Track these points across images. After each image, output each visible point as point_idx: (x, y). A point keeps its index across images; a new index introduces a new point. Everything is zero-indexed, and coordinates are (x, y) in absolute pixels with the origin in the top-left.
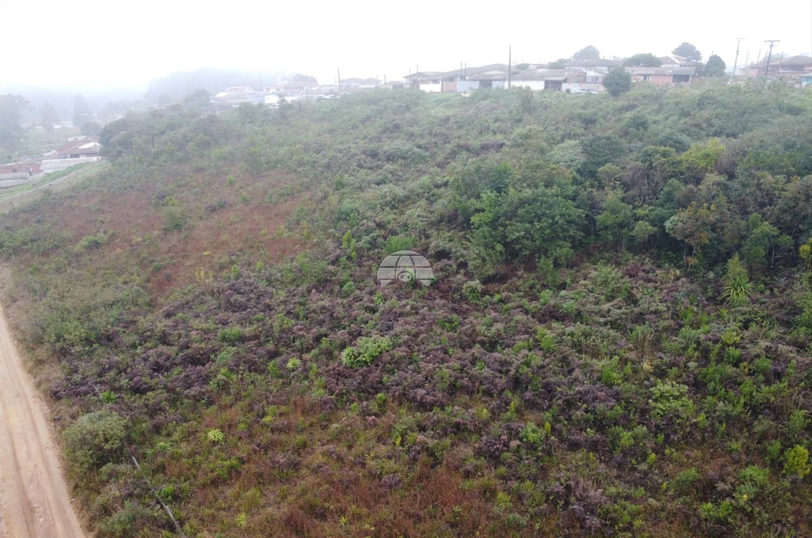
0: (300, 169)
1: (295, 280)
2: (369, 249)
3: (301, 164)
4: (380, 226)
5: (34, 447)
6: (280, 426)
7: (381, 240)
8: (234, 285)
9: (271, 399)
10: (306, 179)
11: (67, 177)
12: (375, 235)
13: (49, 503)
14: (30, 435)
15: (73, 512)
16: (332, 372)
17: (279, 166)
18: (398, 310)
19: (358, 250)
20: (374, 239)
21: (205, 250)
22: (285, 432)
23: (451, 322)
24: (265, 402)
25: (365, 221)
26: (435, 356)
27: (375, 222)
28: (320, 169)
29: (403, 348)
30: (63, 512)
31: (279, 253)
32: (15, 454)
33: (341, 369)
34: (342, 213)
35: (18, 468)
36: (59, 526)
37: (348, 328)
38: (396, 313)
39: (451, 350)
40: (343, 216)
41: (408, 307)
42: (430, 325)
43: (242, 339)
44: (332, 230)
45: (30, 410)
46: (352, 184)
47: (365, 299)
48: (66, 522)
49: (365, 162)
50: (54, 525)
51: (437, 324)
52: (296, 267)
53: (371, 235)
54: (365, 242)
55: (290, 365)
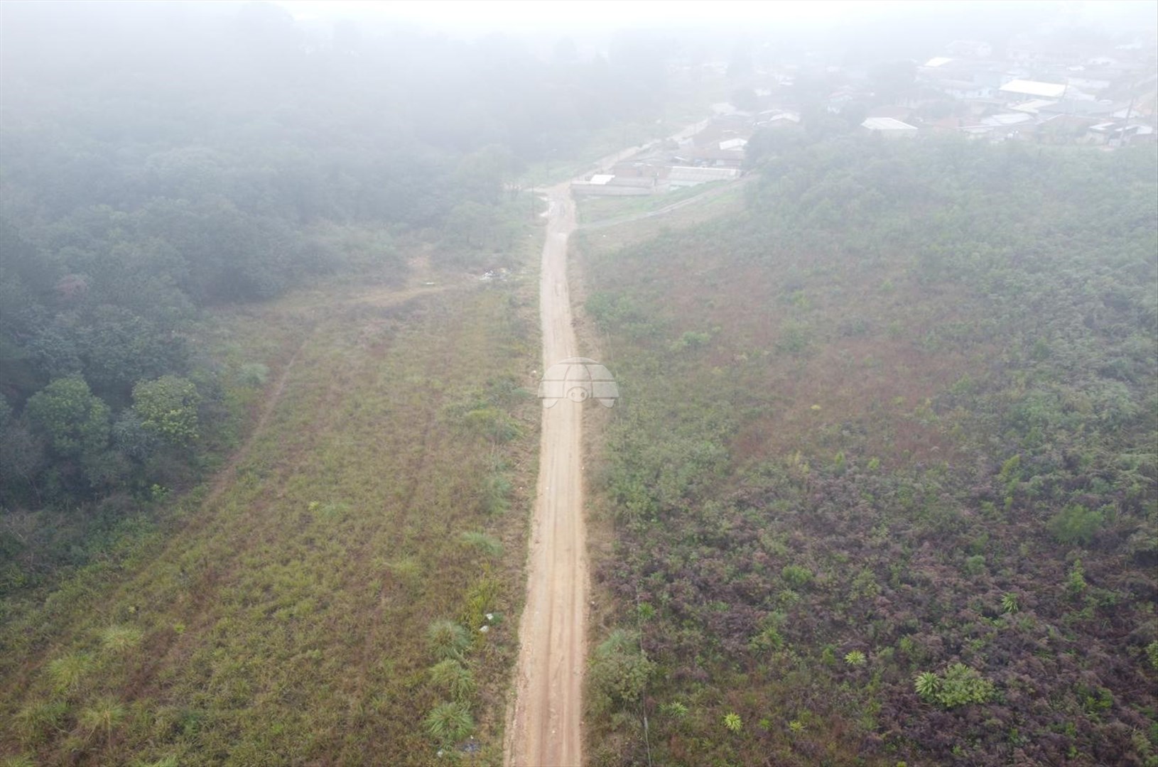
0: (993, 297)
1: (910, 509)
2: (1034, 498)
3: (998, 286)
4: (1071, 464)
5: (567, 632)
6: (805, 746)
7: (1059, 491)
8: (830, 485)
9: (809, 700)
10: (994, 321)
11: (693, 200)
12: (1054, 478)
13: (563, 713)
14: (567, 613)
15: (579, 737)
16: (896, 697)
17: (964, 278)
18: (1027, 638)
19: (1016, 494)
20: (1050, 484)
21: (816, 402)
22: (808, 757)
23: (1097, 696)
24: (800, 701)
25: (1048, 446)
26: (1044, 749)
27: (1064, 452)
28: (1023, 307)
29: (1005, 711)
30: (571, 733)
31: (907, 451)
32: (550, 632)
33: (909, 697)
34: (1021, 418)
35: (548, 653)
36: (565, 747)
37: (946, 632)
38: (1022, 641)
39: (1074, 750)
40: (1020, 422)
41: (1044, 641)
42: (1063, 688)
43: (810, 587)
44: (995, 440)
45: (574, 577)
46: (1059, 358)
47: (991, 593)
48: (571, 747)
49: (1100, 318)
50: (561, 743)
51: (1075, 692)
52: (919, 492)
53: (1048, 476)
54: (1033, 487)
55: (849, 658)
